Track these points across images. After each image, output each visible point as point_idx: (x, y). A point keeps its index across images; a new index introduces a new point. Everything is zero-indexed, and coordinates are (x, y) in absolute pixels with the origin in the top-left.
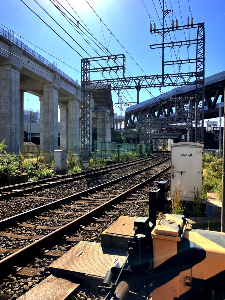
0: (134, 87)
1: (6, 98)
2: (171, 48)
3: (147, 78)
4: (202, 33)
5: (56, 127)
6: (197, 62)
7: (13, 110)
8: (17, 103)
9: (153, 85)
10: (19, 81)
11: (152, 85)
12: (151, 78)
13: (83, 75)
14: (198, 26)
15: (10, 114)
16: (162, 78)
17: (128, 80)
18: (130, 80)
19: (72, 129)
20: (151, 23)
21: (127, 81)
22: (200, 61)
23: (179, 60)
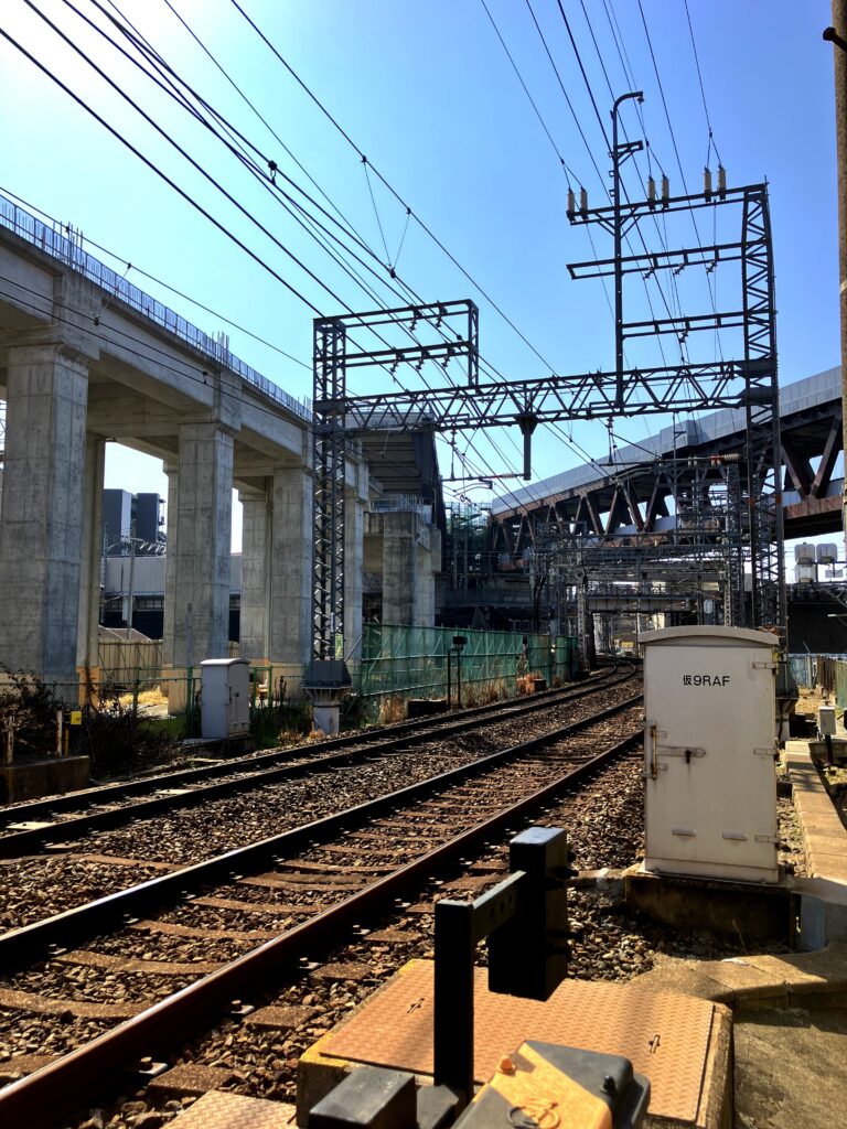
0: (512, 419)
1: (32, 463)
2: (647, 276)
3: (561, 383)
4: (759, 222)
5: (221, 571)
6: (746, 324)
7: (56, 508)
8: (75, 481)
9: (583, 410)
10: (84, 401)
11: (580, 409)
12: (573, 386)
13: (321, 377)
14: (746, 195)
15: (45, 525)
16: (615, 386)
17: (488, 394)
18: (497, 393)
19: (284, 577)
20: (570, 190)
21: (485, 397)
22: (760, 322)
23: (678, 317)
